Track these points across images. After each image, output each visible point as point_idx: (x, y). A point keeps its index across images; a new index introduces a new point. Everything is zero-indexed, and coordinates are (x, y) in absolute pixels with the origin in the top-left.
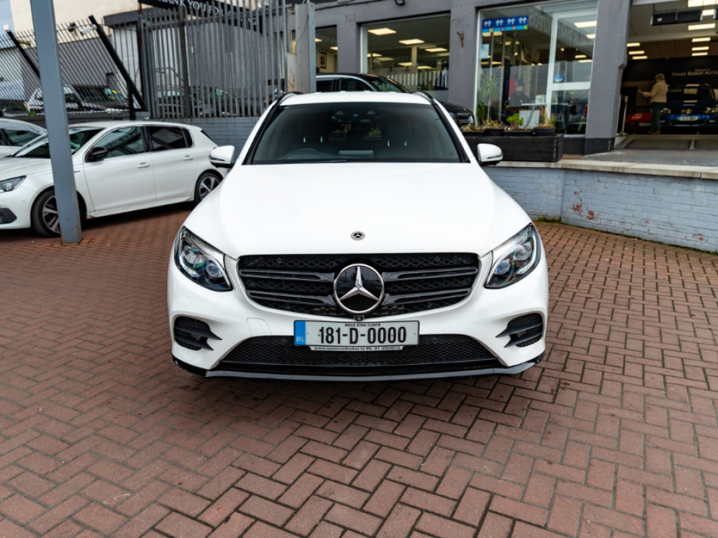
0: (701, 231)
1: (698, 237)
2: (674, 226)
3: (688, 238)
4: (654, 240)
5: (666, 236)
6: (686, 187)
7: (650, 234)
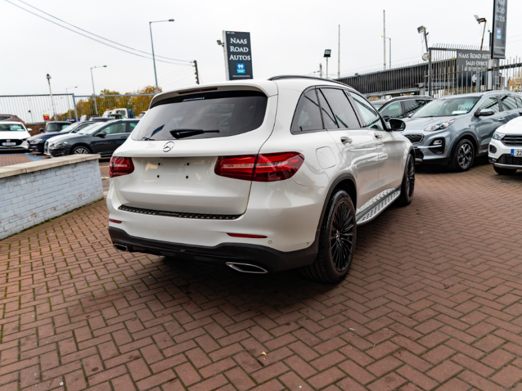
0: (34, 211)
1: (34, 216)
2: (18, 216)
3: (30, 220)
4: (10, 234)
5: (16, 227)
6: (16, 183)
7: (6, 231)
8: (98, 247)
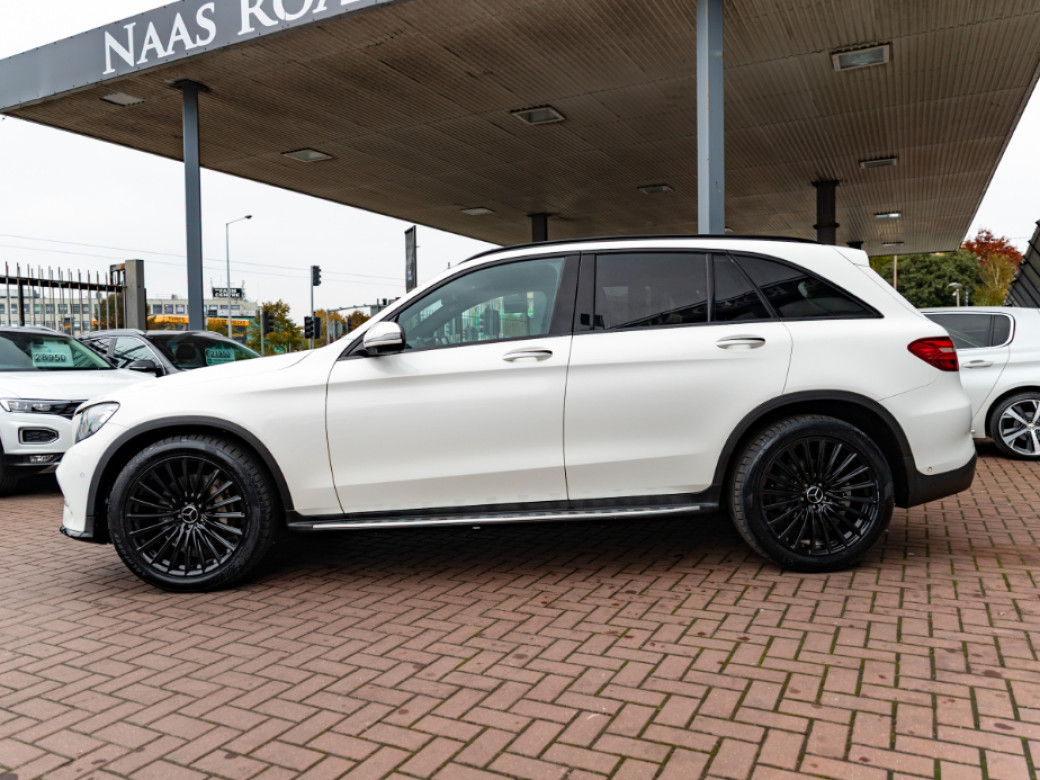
8: (980, 649)
